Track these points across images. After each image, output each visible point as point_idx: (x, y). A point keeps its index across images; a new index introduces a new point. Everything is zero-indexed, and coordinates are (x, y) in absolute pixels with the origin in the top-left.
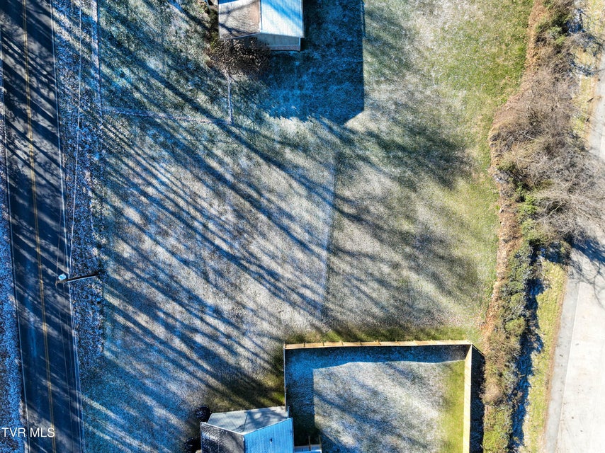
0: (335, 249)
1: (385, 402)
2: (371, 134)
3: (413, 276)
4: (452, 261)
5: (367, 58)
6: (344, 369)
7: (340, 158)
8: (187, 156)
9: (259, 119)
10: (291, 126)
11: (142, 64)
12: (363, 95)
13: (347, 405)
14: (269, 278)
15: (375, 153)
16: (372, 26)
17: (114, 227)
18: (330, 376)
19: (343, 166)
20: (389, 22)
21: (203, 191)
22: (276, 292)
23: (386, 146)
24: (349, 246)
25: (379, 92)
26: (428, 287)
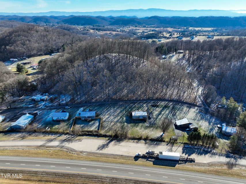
0: (111, 122)
1: (94, 126)
2: (124, 125)
3: (108, 128)
4: (109, 131)
5: (133, 124)
6: (98, 123)
7: (122, 122)
8: (121, 112)
9: (125, 116)
10: (125, 119)
11: (129, 109)
12: (129, 124)
13: (94, 123)
14: (109, 117)
15: (122, 125)
16: (137, 124)
17: (114, 108)
18: (97, 122)
19: (121, 122)
20: (138, 126)
21: (118, 113)
22: (107, 118)
23: (123, 126)
24: (112, 123)
25: (129, 125)
26: (106, 129)
